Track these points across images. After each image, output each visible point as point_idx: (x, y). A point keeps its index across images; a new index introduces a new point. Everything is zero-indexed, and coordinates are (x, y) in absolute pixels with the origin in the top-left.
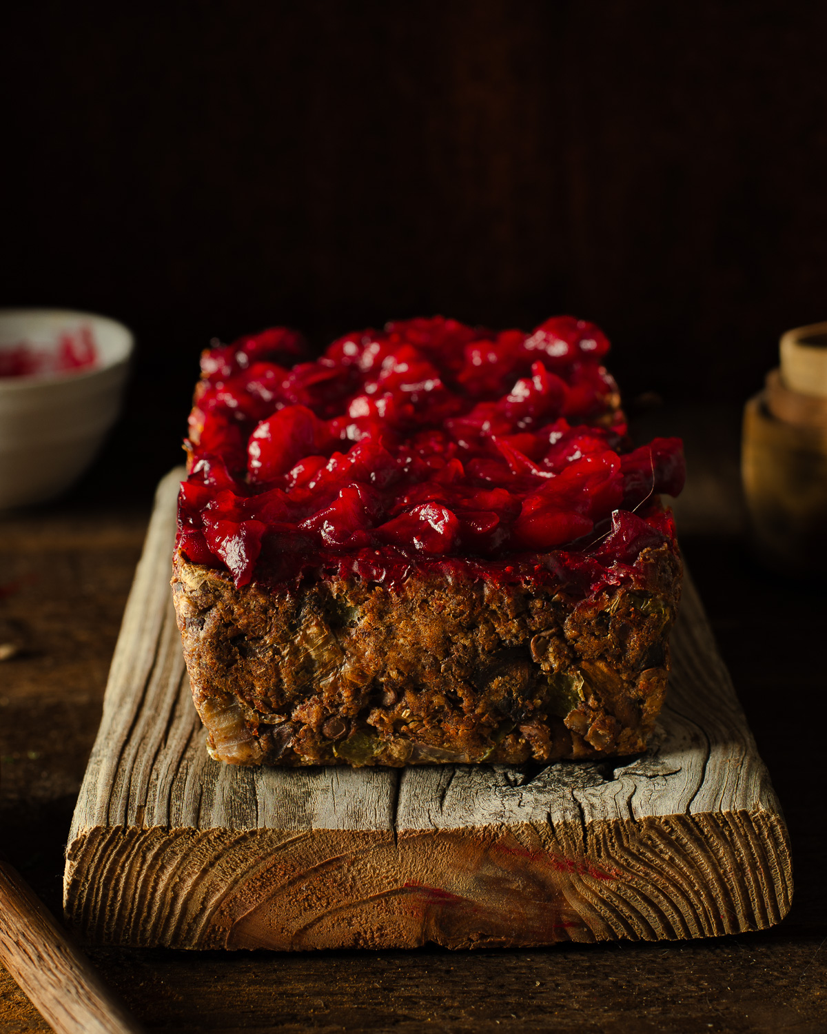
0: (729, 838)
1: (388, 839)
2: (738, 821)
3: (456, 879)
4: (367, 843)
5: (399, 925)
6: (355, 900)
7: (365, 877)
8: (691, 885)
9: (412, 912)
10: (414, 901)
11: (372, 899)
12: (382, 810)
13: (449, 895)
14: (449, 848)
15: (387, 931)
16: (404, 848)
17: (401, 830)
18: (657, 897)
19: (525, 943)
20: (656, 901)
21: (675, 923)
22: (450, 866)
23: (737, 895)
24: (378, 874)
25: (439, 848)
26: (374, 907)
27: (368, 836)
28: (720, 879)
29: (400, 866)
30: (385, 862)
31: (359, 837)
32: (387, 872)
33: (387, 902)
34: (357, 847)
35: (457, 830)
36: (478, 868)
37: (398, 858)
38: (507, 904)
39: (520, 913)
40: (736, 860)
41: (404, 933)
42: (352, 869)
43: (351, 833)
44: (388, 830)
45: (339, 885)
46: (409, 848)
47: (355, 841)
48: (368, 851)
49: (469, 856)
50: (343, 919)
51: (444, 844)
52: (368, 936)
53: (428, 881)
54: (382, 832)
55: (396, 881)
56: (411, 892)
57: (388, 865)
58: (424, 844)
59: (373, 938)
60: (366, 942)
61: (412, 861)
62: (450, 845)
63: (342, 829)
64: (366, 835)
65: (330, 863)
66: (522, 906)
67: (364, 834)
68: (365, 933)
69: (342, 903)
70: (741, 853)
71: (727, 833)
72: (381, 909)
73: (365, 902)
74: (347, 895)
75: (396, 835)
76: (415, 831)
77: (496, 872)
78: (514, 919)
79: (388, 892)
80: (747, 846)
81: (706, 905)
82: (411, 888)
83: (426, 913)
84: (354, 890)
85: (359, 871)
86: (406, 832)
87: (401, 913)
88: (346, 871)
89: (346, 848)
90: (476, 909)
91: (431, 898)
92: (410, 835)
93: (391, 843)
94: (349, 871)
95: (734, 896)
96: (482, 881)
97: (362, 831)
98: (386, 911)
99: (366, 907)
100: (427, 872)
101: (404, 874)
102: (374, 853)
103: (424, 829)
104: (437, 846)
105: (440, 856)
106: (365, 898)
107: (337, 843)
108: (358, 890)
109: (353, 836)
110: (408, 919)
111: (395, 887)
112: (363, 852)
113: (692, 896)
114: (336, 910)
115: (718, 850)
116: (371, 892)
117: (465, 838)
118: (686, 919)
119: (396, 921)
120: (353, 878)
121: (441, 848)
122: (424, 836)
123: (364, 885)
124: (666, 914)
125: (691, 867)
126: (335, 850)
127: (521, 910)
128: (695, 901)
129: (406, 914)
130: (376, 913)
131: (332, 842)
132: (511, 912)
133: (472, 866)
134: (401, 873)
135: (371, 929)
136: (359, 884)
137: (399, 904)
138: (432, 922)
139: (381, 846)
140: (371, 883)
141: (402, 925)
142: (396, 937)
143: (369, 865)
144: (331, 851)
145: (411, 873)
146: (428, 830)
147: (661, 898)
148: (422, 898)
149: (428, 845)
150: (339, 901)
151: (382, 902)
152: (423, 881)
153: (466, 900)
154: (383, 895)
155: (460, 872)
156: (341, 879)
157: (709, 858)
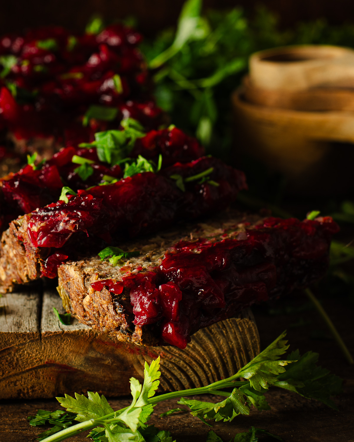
0: (225, 334)
1: (36, 337)
2: (230, 325)
3: (75, 359)
4: (25, 339)
5: (43, 385)
6: (18, 371)
7: (24, 358)
8: (205, 361)
9: (50, 378)
10: (51, 371)
11: (28, 371)
12: (33, 321)
13: (70, 368)
14: (70, 342)
15: (36, 388)
16: (45, 342)
17: (43, 332)
18: (186, 367)
19: (113, 394)
20: (185, 370)
21: (195, 382)
22: (71, 352)
23: (230, 366)
24: (31, 357)
25: (65, 342)
26: (28, 375)
27: (25, 336)
28: (220, 357)
29: (43, 352)
30: (35, 350)
31: (20, 336)
32: (36, 356)
33: (36, 372)
34: (19, 342)
35: (75, 332)
36: (87, 353)
37: (42, 348)
38: (103, 372)
39: (110, 377)
40: (229, 346)
41: (46, 389)
42: (16, 354)
43: (15, 334)
44: (36, 332)
45: (9, 363)
46: (48, 342)
47: (18, 339)
48: (25, 344)
49: (81, 346)
50: (12, 382)
51: (67, 340)
52: (26, 391)
53: (58, 359)
54: (33, 333)
55: (41, 360)
56: (49, 366)
57: (36, 352)
58: (56, 340)
59: (28, 393)
60: (24, 394)
61: (50, 349)
62: (71, 340)
63: (10, 332)
64: (24, 335)
65: (4, 351)
66: (111, 373)
67: (23, 335)
68: (24, 389)
69: (11, 374)
70: (232, 342)
71: (224, 332)
72: (33, 376)
73: (24, 372)
74: (14, 369)
75: (41, 335)
76: (51, 333)
77: (96, 355)
78: (107, 381)
79: (36, 367)
80: (236, 338)
81: (213, 371)
82: (50, 364)
83: (58, 378)
84: (18, 366)
85: (20, 355)
86: (46, 333)
87: (44, 378)
88: (13, 355)
89: (13, 343)
90: (85, 375)
91: (60, 370)
92: (48, 335)
93: (38, 339)
94: (15, 355)
95: (228, 366)
96: (88, 360)
97: (22, 333)
98: (36, 377)
99: (24, 375)
100: (58, 355)
101: (46, 357)
102: (28, 345)
103: (56, 331)
104: (64, 341)
105: (65, 346)
106: (23, 370)
107: (8, 340)
108: (20, 366)
109: (17, 335)
110: (47, 382)
111: (40, 364)
112: (22, 344)
113: (205, 366)
114: (7, 377)
115: (220, 341)
116: (27, 367)
117: (79, 336)
118: (202, 379)
119: (41, 383)
120: (17, 359)
121: (66, 342)
122: (56, 335)
123: (23, 363)
124: (191, 377)
125: (204, 350)
126: (7, 344)
127: (111, 376)
128: (207, 369)
129: (46, 378)
130: (29, 378)
131: (5, 339)
132: (105, 377)
133: (83, 352)
134: (43, 356)
135: (27, 387)
136: (20, 362)
137: (43, 373)
138: (61, 383)
139: (32, 341)
140: (27, 362)
141: (44, 385)
142: (41, 392)
143: (26, 352)
144: (4, 344)
145: (49, 356)
146: (59, 332)
147: (188, 368)
148: (56, 370)
149: (59, 340)
150: (9, 372)
151: (33, 372)
152: (56, 360)
153: (80, 371)
154: (34, 369)
155: (76, 355)
156: (10, 360)
157: (214, 345)
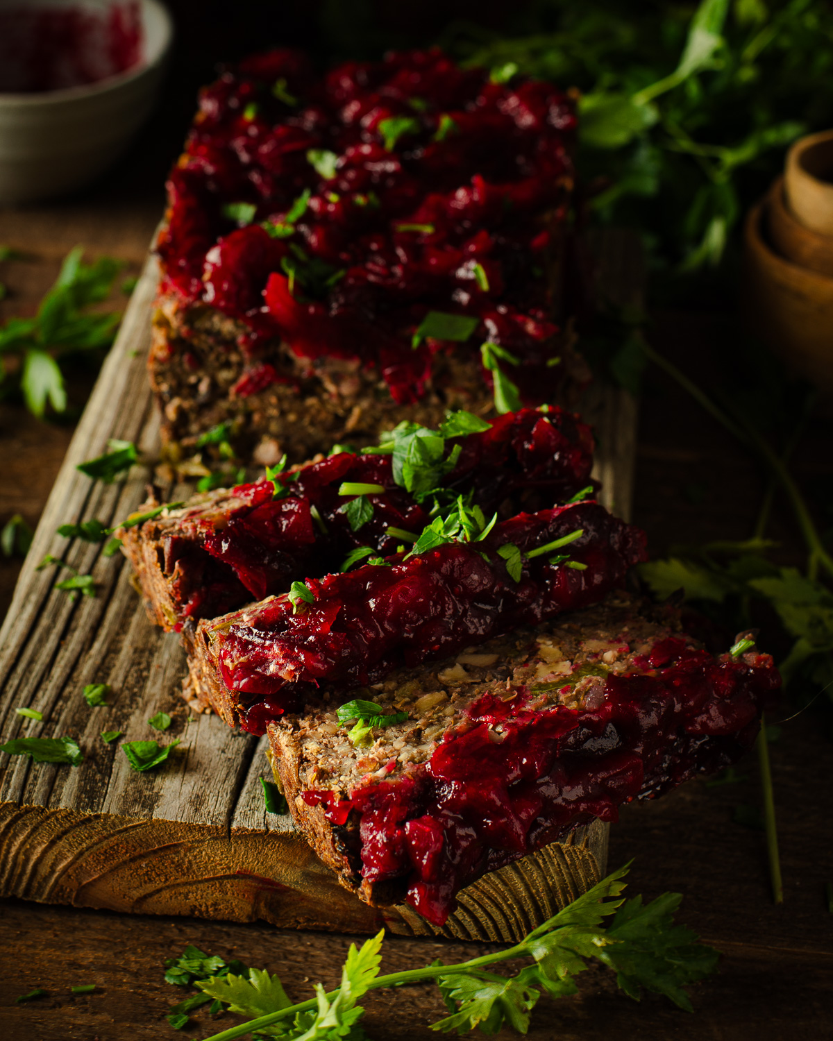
0: (542, 865)
1: (222, 833)
2: (552, 852)
3: (285, 872)
4: (202, 835)
5: (232, 903)
6: (190, 879)
7: (200, 862)
8: (506, 901)
9: (244, 895)
10: (245, 886)
11: (207, 880)
13: (278, 884)
14: (279, 846)
15: (221, 907)
16: (236, 842)
17: (234, 826)
18: (473, 905)
19: (348, 930)
20: (471, 909)
21: (488, 928)
22: (279, 861)
23: (547, 911)
24: (212, 861)
25: (269, 846)
26: (208, 887)
27: (203, 829)
28: (532, 896)
29: (233, 856)
30: (219, 852)
31: (195, 829)
32: (221, 860)
33: (221, 884)
34: (194, 837)
35: (286, 834)
36: (305, 866)
37: (231, 850)
38: (332, 896)
39: (343, 905)
40: (548, 883)
41: (236, 910)
42: (188, 854)
43: (187, 825)
44: (222, 826)
45: (177, 866)
46: (242, 843)
47: (191, 832)
48: (203, 841)
49: (297, 855)
50: (180, 894)
51: (274, 843)
52: (203, 908)
53: (258, 870)
54: (217, 827)
55: (229, 868)
56: (242, 878)
57: (222, 855)
58: (255, 841)
59: (207, 911)
60: (200, 911)
61: (244, 853)
62: (279, 844)
63: (179, 821)
64: (201, 828)
65: (168, 847)
66: (346, 900)
67: (200, 828)
68: (201, 906)
69: (178, 881)
70: (553, 878)
71: (540, 861)
72: (215, 889)
73: (200, 882)
74: (184, 874)
75: (229, 830)
76: (247, 830)
77: (322, 871)
78: (338, 910)
79: (221, 876)
80: (559, 873)
81: (518, 916)
82: (243, 875)
83: (257, 897)
84: (191, 871)
85: (195, 856)
86: (239, 829)
87: (233, 894)
88: (182, 855)
89: (183, 837)
90: (303, 898)
91: (261, 885)
92: (242, 832)
93: (224, 837)
94: (185, 855)
95: (545, 912)
96: (307, 876)
97: (198, 825)
98: (220, 891)
99: (201, 886)
100: (257, 864)
101: (237, 864)
102: (209, 843)
103: (256, 828)
104: (268, 844)
105: (270, 853)
106: (200, 879)
107: (175, 832)
108: (194, 872)
109: (190, 827)
110: (239, 899)
111: (228, 873)
112: (199, 841)
113: (505, 907)
114: (173, 885)
115: (532, 874)
116: (206, 874)
117: (294, 840)
118: (499, 926)
119: (229, 900)
120: (190, 862)
121: (272, 846)
122: (255, 834)
123: (200, 868)
124: (481, 920)
125: (505, 884)
126: (173, 838)
127: (345, 903)
128: (508, 912)
129: (238, 895)
130: (210, 891)
131: (171, 830)
132: (335, 904)
133: (300, 863)
134: (233, 862)
135: (206, 904)
136: (195, 867)
137: (232, 886)
138: (262, 904)
139: (215, 839)
140: (206, 868)
141: (234, 904)
142: (229, 913)
143: (204, 853)
144: (169, 838)
145: (243, 863)
146: (260, 830)
147: (477, 907)
148: (253, 884)
149: (259, 842)
150: (176, 879)
151: (216, 883)
152: (254, 871)
153: (294, 890)
154: (217, 878)
155: (289, 866)
156: (178, 861)
157: (522, 879)
